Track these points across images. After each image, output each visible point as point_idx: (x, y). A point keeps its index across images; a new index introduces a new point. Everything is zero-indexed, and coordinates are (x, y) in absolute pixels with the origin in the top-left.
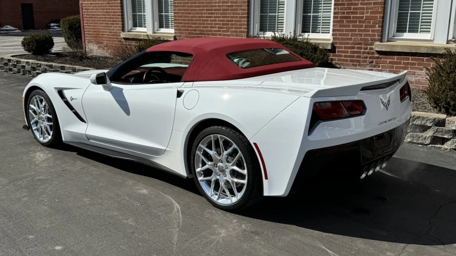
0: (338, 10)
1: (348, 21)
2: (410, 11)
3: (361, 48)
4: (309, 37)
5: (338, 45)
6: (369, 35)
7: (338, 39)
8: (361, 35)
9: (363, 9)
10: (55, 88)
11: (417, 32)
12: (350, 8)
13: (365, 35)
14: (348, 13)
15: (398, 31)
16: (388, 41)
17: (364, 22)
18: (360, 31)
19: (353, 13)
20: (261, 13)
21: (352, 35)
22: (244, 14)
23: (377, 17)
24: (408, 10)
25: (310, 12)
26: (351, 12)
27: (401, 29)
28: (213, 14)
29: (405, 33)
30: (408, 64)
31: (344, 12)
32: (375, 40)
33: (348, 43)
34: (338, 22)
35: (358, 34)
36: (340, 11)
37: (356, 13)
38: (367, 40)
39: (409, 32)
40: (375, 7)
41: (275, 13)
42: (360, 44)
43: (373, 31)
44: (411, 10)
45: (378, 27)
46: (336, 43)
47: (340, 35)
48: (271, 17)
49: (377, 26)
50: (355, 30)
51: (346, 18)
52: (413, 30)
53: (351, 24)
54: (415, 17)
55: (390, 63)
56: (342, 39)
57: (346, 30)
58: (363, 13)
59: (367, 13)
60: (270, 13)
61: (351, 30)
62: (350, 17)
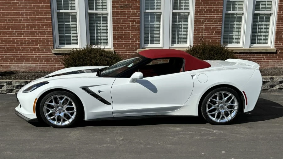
0: (116, 33)
1: (122, 39)
3: (130, 52)
6: (134, 46)
7: (117, 48)
8: (129, 46)
9: (130, 33)
11: (154, 44)
12: (122, 33)
13: (132, 46)
14: (121, 35)
15: (145, 44)
16: (142, 49)
17: (130, 39)
18: (128, 44)
19: (124, 35)
20: (59, 33)
21: (125, 46)
22: (50, 34)
23: (137, 37)
24: (149, 33)
25: (95, 34)
26: (123, 34)
27: (147, 43)
29: (148, 45)
31: (119, 35)
32: (137, 48)
33: (123, 50)
34: (116, 39)
35: (128, 46)
36: (116, 34)
37: (126, 35)
38: (133, 48)
39: (150, 44)
40: (135, 32)
41: (71, 34)
42: (130, 50)
43: (135, 44)
44: (150, 33)
45: (138, 42)
46: (116, 51)
47: (118, 46)
48: (66, 36)
49: (137, 41)
50: (126, 44)
51: (120, 37)
52: (152, 43)
53: (124, 41)
54: (152, 37)
56: (119, 48)
57: (121, 44)
58: (130, 35)
59: (132, 35)
60: (66, 34)
61: (124, 44)
62: (123, 37)
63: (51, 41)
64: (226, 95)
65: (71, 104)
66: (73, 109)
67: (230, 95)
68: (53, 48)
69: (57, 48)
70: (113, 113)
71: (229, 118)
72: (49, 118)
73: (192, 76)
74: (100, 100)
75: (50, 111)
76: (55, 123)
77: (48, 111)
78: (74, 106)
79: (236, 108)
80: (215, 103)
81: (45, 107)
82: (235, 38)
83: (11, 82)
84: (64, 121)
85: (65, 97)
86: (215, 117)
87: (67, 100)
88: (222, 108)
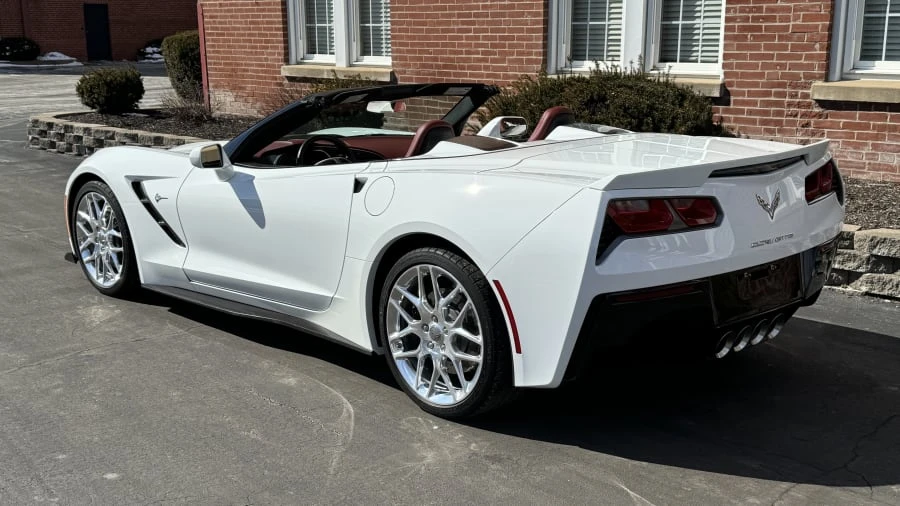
0: (735, 12)
1: (755, 38)
2: (888, 15)
3: (783, 95)
4: (672, 72)
5: (735, 88)
6: (801, 67)
7: (736, 75)
8: (783, 66)
9: (788, 9)
10: (127, 177)
12: (760, 9)
13: (792, 66)
14: (755, 19)
15: (864, 57)
16: (842, 79)
17: (788, 38)
18: (780, 57)
19: (766, 19)
21: (764, 66)
22: (537, 23)
23: (817, 27)
24: (885, 12)
25: (678, 20)
26: (763, 18)
27: (870, 53)
28: (473, 23)
29: (877, 63)
30: (883, 128)
31: (748, 18)
32: (814, 77)
33: (756, 85)
34: (735, 38)
35: (778, 64)
36: (738, 14)
37: (773, 19)
38: (797, 77)
39: (888, 58)
40: (813, 6)
42: (783, 85)
43: (808, 57)
44: (891, 12)
45: (821, 49)
47: (739, 66)
48: (593, 28)
49: (817, 46)
50: (771, 57)
51: (751, 29)
53: (762, 43)
55: (846, 126)
56: (743, 75)
57: (752, 57)
58: (787, 19)
59: (796, 18)
60: (592, 20)
61: (763, 57)
62: (759, 29)
69: (298, 63)
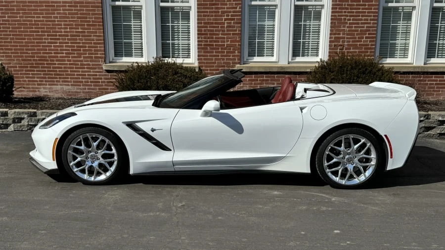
0: (202, 38)
1: (211, 48)
2: (257, 40)
5: (204, 68)
6: (231, 59)
7: (204, 63)
8: (223, 59)
9: (224, 38)
11: (263, 56)
12: (212, 38)
13: (227, 59)
14: (210, 41)
15: (249, 56)
16: (244, 64)
17: (225, 49)
18: (222, 56)
19: (215, 41)
20: (114, 39)
21: (216, 59)
23: (236, 45)
25: (169, 40)
26: (214, 41)
27: (252, 54)
29: (254, 58)
30: (263, 80)
31: (207, 41)
32: (236, 63)
33: (213, 66)
34: (202, 48)
35: (221, 59)
36: (203, 39)
37: (218, 42)
38: (229, 63)
39: (258, 56)
40: (234, 37)
41: (132, 39)
42: (224, 66)
43: (233, 56)
45: (238, 53)
46: (202, 66)
47: (204, 59)
48: (125, 43)
49: (236, 52)
50: (218, 56)
51: (209, 45)
52: (261, 54)
53: (214, 51)
54: (261, 45)
55: (249, 80)
56: (207, 63)
57: (210, 56)
58: (224, 42)
59: (227, 41)
60: (125, 39)
61: (215, 56)
62: (213, 45)
63: (101, 51)
64: (356, 141)
65: (109, 148)
66: (112, 156)
67: (363, 141)
68: (105, 61)
69: (110, 62)
70: (174, 164)
71: (362, 178)
72: (75, 170)
73: (302, 109)
74: (154, 144)
75: (77, 158)
76: (86, 177)
77: (75, 158)
78: (114, 151)
79: (373, 162)
80: (338, 153)
81: (70, 152)
82: (399, 48)
83: (35, 113)
84: (99, 174)
85: (101, 137)
86: (337, 177)
87: (103, 141)
88: (350, 161)
